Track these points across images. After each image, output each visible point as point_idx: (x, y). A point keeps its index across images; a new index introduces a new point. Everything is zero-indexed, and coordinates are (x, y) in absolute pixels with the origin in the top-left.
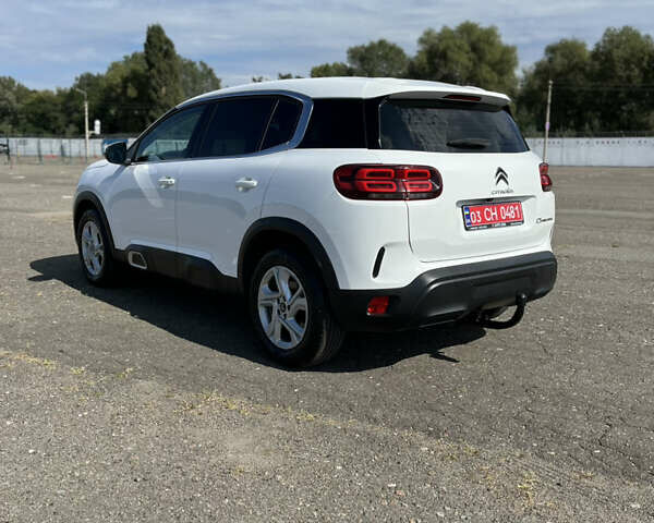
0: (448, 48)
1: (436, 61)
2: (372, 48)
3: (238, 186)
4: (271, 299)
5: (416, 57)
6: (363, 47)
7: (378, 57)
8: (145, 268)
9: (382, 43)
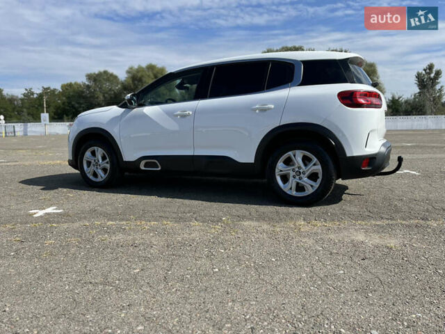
0: (142, 76)
1: (136, 82)
2: (100, 74)
3: (255, 110)
4: (289, 170)
5: (125, 81)
6: (95, 74)
7: (104, 79)
8: (159, 169)
9: (105, 72)
